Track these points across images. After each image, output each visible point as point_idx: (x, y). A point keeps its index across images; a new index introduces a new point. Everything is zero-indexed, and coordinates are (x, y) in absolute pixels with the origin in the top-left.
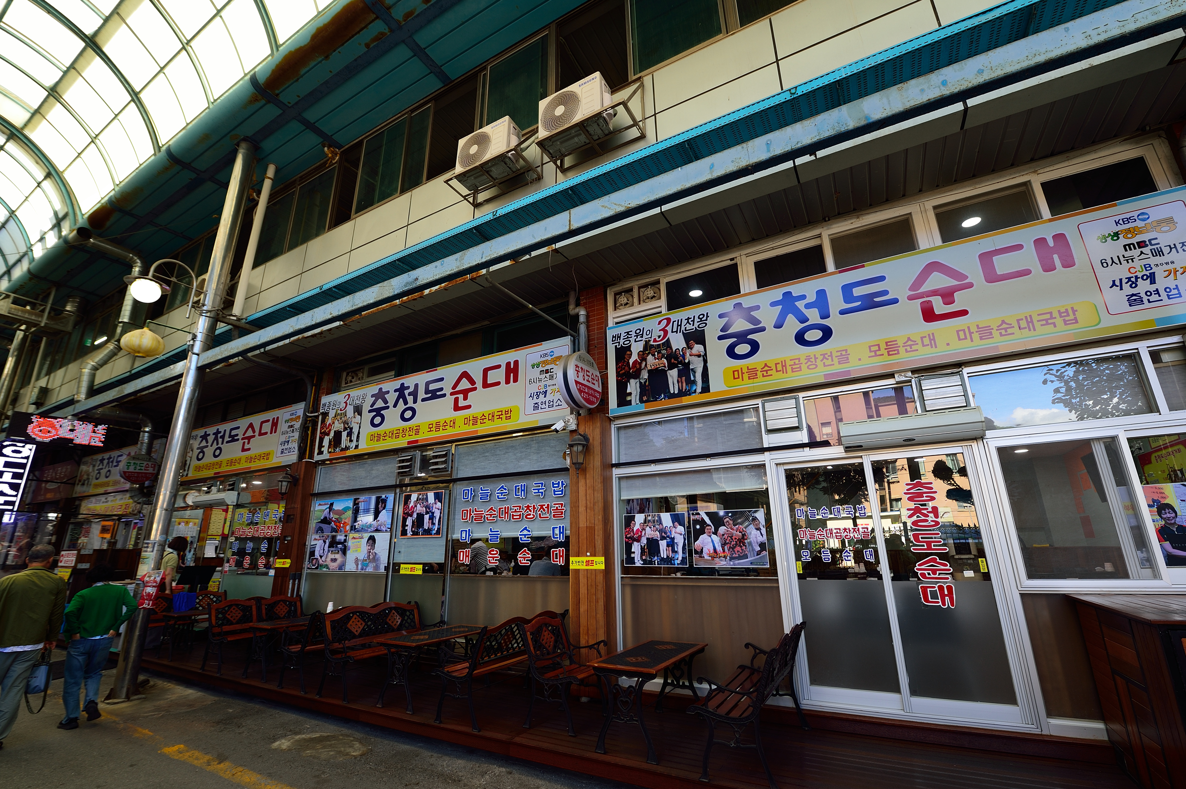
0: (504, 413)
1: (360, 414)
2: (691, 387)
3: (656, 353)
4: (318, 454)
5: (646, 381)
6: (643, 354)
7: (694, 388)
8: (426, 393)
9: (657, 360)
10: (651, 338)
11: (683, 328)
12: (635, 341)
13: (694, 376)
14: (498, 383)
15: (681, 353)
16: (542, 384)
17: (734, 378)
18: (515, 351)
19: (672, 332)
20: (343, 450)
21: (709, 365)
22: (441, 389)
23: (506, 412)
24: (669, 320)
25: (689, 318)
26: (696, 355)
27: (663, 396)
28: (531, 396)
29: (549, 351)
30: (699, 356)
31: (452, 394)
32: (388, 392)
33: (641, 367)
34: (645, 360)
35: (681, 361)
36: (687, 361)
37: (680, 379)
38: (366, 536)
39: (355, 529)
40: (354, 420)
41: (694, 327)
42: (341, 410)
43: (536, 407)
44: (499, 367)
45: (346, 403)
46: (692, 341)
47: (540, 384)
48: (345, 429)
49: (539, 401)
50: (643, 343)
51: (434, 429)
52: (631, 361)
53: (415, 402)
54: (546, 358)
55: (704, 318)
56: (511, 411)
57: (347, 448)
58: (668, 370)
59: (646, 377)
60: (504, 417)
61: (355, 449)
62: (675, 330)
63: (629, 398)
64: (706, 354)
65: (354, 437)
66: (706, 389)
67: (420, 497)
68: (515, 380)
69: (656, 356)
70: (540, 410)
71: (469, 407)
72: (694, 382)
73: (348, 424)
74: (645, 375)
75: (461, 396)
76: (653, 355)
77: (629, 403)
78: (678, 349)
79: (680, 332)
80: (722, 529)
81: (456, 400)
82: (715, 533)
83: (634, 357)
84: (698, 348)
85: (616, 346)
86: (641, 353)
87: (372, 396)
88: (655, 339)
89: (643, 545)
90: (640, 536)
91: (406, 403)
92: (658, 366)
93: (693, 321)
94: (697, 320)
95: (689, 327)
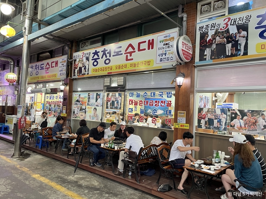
0: (147, 62)
1: (88, 61)
2: (238, 52)
3: (221, 36)
4: (73, 76)
5: (214, 49)
6: (214, 36)
7: (239, 53)
8: (114, 53)
9: (221, 39)
10: (219, 28)
11: (237, 23)
12: (211, 30)
13: (240, 47)
14: (145, 49)
15: (234, 36)
16: (165, 50)
17: (262, 49)
18: (153, 35)
19: (231, 25)
20: (82, 75)
21: (248, 42)
22: (121, 51)
23: (148, 62)
24: (229, 19)
25: (240, 18)
26: (242, 37)
27: (222, 56)
28: (159, 55)
29: (168, 35)
30: (244, 37)
31: (125, 54)
32: (99, 52)
33: (212, 42)
34: (215, 39)
35: (234, 39)
36: (237, 40)
37: (232, 49)
38: (93, 107)
39: (89, 105)
40: (86, 63)
41: (243, 22)
42: (81, 59)
43: (161, 60)
44: (145, 42)
45: (83, 56)
46: (241, 30)
47: (163, 50)
48: (83, 66)
49: (163, 57)
50: (215, 31)
51: (118, 68)
52: (208, 40)
53: (110, 56)
54: (166, 38)
55: (248, 18)
56: (150, 62)
57: (84, 74)
58: (226, 44)
59: (215, 47)
60: (147, 64)
61: (87, 74)
62: (232, 24)
63: (205, 57)
64: (248, 36)
65: (87, 70)
66: (246, 54)
67: (113, 94)
68: (152, 48)
69: (221, 37)
70: (163, 62)
71: (132, 59)
72: (240, 50)
73: (84, 64)
74: (214, 46)
75: (129, 55)
76: (220, 37)
77: (205, 59)
78: (233, 33)
79: (235, 25)
80: (245, 118)
81: (127, 56)
82: (242, 119)
83: (210, 38)
84: (244, 33)
85: (201, 32)
86: (213, 36)
87: (93, 53)
88: (221, 29)
89: (206, 121)
90: (205, 117)
91: (106, 57)
92: (221, 42)
93: (243, 19)
94: (245, 18)
95: (240, 22)
